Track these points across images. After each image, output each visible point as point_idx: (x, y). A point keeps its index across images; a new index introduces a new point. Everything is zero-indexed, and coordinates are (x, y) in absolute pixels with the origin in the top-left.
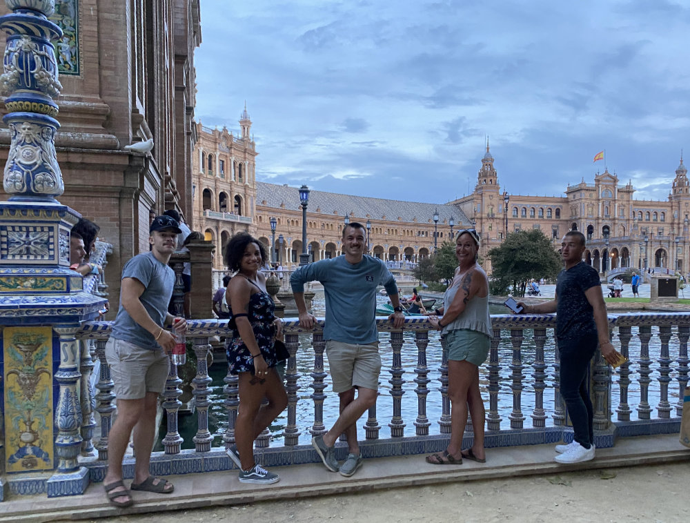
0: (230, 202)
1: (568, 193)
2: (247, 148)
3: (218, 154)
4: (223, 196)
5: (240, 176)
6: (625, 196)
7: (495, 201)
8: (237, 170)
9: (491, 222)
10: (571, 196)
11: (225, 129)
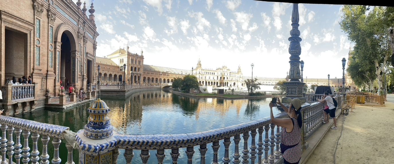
0: (137, 69)
1: (216, 70)
2: (142, 58)
3: (134, 59)
4: (135, 68)
5: (140, 63)
6: (229, 71)
7: (201, 70)
8: (139, 62)
9: (199, 75)
10: (217, 70)
11: (136, 54)
